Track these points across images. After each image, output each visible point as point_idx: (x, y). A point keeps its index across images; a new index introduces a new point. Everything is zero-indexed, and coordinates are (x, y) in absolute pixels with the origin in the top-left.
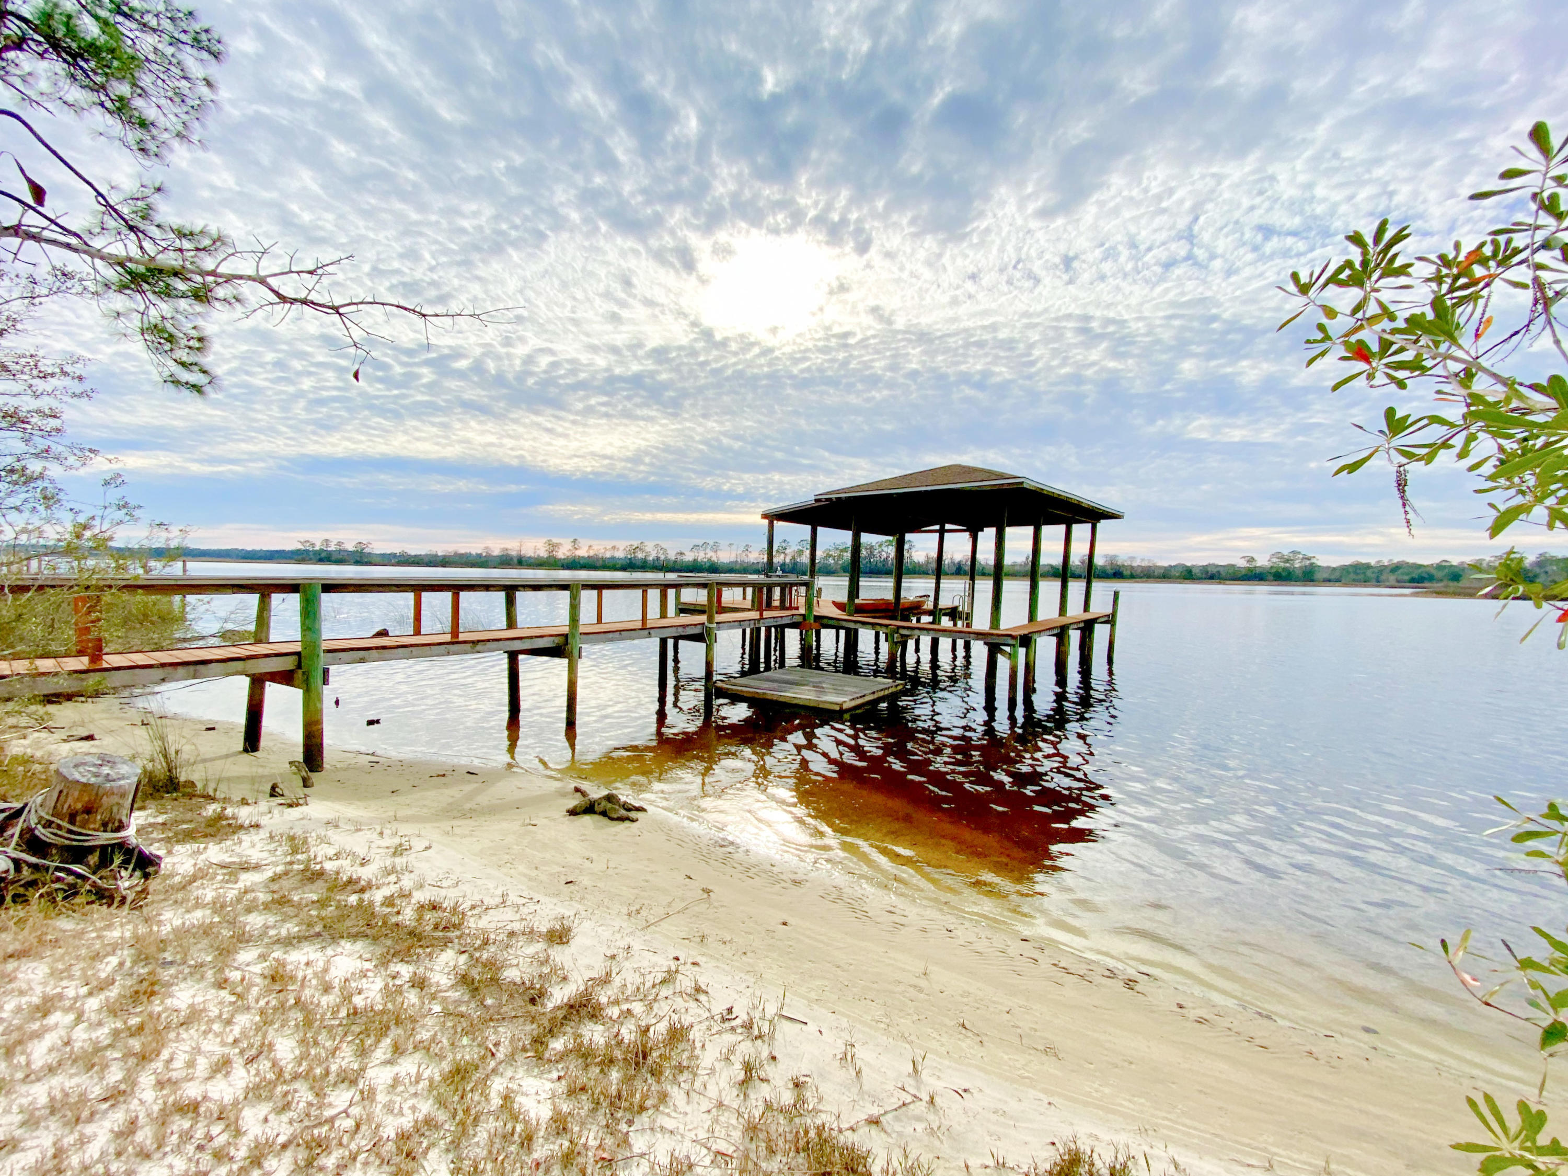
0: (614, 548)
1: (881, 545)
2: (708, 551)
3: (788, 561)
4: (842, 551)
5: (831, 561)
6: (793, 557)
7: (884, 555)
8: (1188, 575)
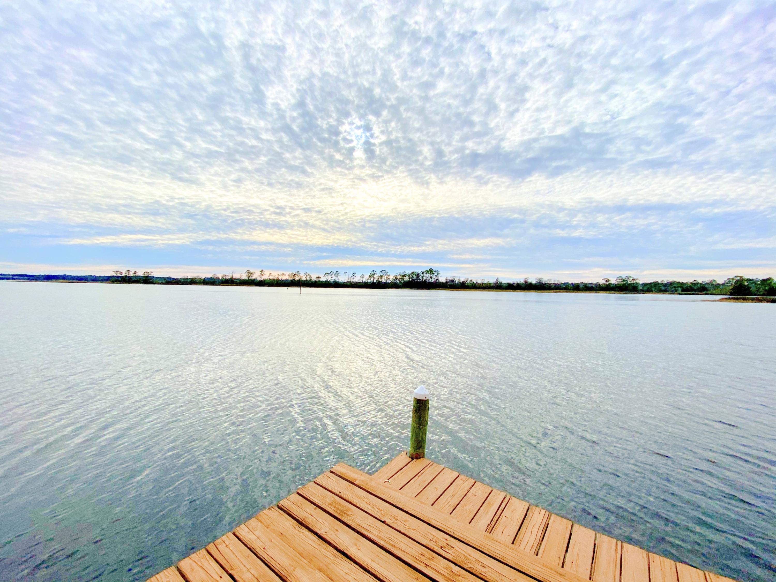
0: (283, 274)
1: (423, 273)
2: (333, 276)
3: (375, 281)
4: (403, 276)
5: (397, 281)
6: (378, 280)
7: (425, 278)
8: (576, 288)
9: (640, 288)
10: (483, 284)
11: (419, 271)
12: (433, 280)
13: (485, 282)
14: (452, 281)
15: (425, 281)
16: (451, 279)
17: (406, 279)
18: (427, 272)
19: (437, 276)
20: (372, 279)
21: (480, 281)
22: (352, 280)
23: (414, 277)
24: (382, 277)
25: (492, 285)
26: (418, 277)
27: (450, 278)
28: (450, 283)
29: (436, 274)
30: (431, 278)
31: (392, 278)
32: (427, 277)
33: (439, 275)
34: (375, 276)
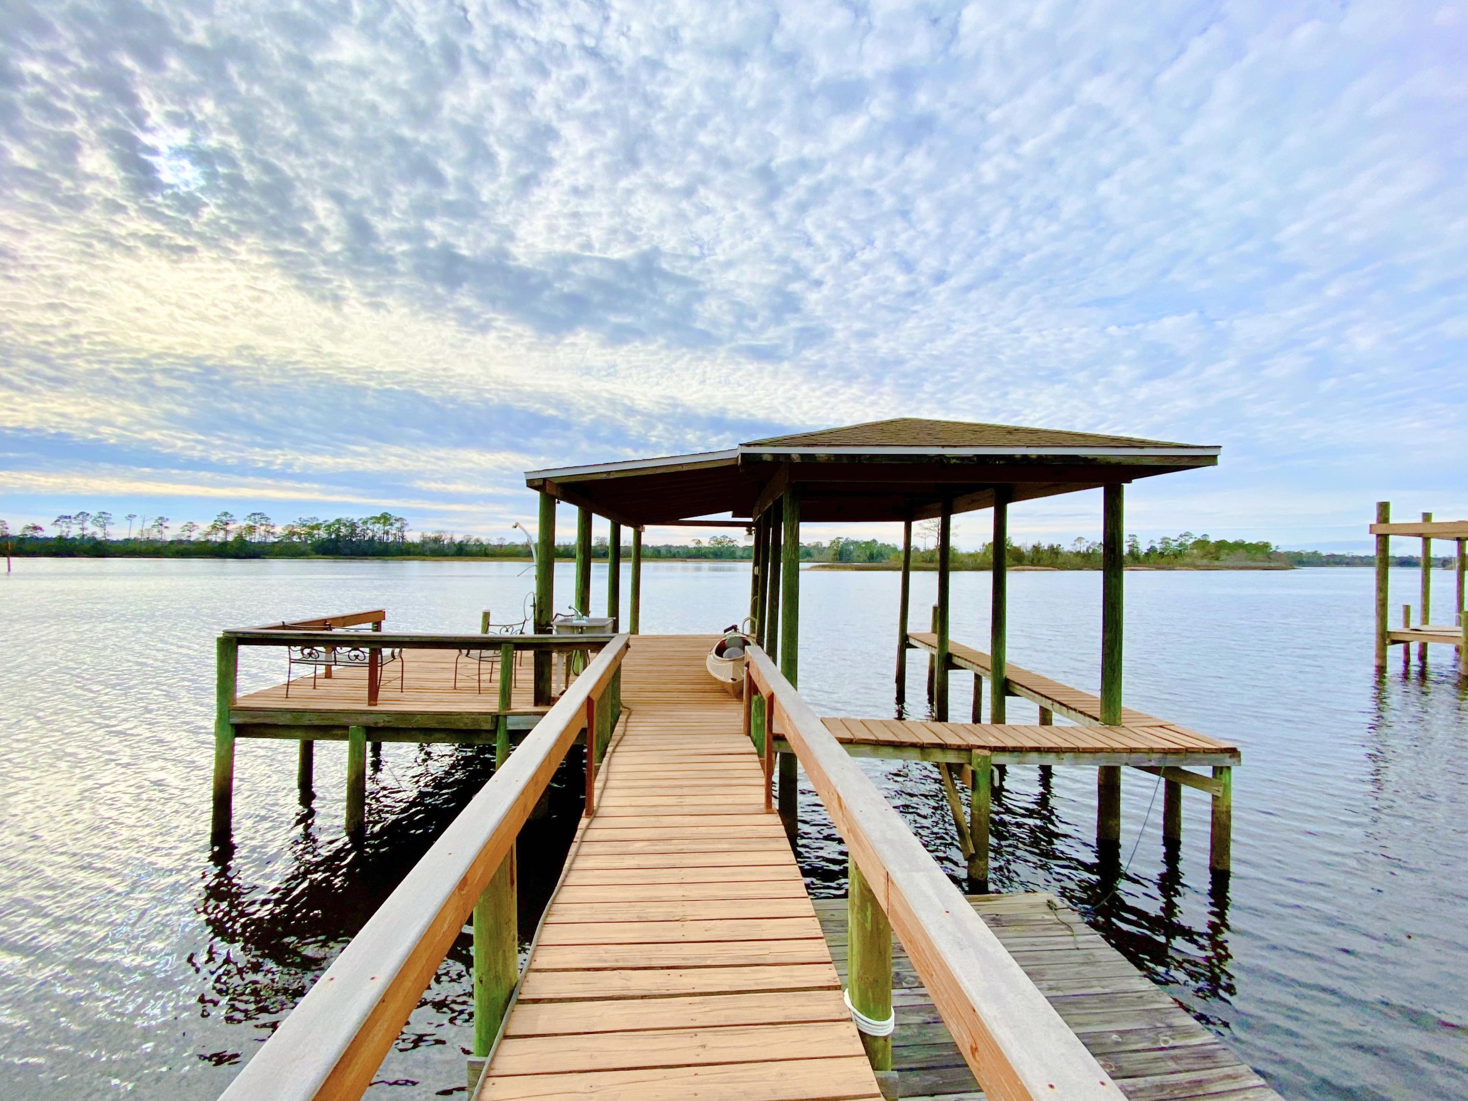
1: (365, 523)
2: (88, 524)
3: (229, 540)
4: (313, 528)
5: (295, 539)
6: (239, 536)
7: (370, 533)
9: (739, 553)
10: (501, 546)
11: (356, 517)
12: (391, 539)
13: (506, 543)
14: (436, 540)
15: (372, 539)
16: (433, 536)
17: (323, 534)
18: (377, 520)
19: (400, 529)
20: (221, 534)
21: (495, 542)
22: (155, 535)
23: (343, 530)
24: (251, 529)
25: (520, 549)
26: (354, 530)
27: (431, 535)
28: (432, 545)
29: (398, 525)
30: (387, 533)
31: (280, 530)
32: (377, 531)
33: (406, 529)
34: (229, 528)
